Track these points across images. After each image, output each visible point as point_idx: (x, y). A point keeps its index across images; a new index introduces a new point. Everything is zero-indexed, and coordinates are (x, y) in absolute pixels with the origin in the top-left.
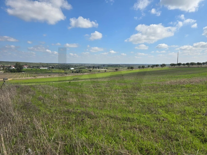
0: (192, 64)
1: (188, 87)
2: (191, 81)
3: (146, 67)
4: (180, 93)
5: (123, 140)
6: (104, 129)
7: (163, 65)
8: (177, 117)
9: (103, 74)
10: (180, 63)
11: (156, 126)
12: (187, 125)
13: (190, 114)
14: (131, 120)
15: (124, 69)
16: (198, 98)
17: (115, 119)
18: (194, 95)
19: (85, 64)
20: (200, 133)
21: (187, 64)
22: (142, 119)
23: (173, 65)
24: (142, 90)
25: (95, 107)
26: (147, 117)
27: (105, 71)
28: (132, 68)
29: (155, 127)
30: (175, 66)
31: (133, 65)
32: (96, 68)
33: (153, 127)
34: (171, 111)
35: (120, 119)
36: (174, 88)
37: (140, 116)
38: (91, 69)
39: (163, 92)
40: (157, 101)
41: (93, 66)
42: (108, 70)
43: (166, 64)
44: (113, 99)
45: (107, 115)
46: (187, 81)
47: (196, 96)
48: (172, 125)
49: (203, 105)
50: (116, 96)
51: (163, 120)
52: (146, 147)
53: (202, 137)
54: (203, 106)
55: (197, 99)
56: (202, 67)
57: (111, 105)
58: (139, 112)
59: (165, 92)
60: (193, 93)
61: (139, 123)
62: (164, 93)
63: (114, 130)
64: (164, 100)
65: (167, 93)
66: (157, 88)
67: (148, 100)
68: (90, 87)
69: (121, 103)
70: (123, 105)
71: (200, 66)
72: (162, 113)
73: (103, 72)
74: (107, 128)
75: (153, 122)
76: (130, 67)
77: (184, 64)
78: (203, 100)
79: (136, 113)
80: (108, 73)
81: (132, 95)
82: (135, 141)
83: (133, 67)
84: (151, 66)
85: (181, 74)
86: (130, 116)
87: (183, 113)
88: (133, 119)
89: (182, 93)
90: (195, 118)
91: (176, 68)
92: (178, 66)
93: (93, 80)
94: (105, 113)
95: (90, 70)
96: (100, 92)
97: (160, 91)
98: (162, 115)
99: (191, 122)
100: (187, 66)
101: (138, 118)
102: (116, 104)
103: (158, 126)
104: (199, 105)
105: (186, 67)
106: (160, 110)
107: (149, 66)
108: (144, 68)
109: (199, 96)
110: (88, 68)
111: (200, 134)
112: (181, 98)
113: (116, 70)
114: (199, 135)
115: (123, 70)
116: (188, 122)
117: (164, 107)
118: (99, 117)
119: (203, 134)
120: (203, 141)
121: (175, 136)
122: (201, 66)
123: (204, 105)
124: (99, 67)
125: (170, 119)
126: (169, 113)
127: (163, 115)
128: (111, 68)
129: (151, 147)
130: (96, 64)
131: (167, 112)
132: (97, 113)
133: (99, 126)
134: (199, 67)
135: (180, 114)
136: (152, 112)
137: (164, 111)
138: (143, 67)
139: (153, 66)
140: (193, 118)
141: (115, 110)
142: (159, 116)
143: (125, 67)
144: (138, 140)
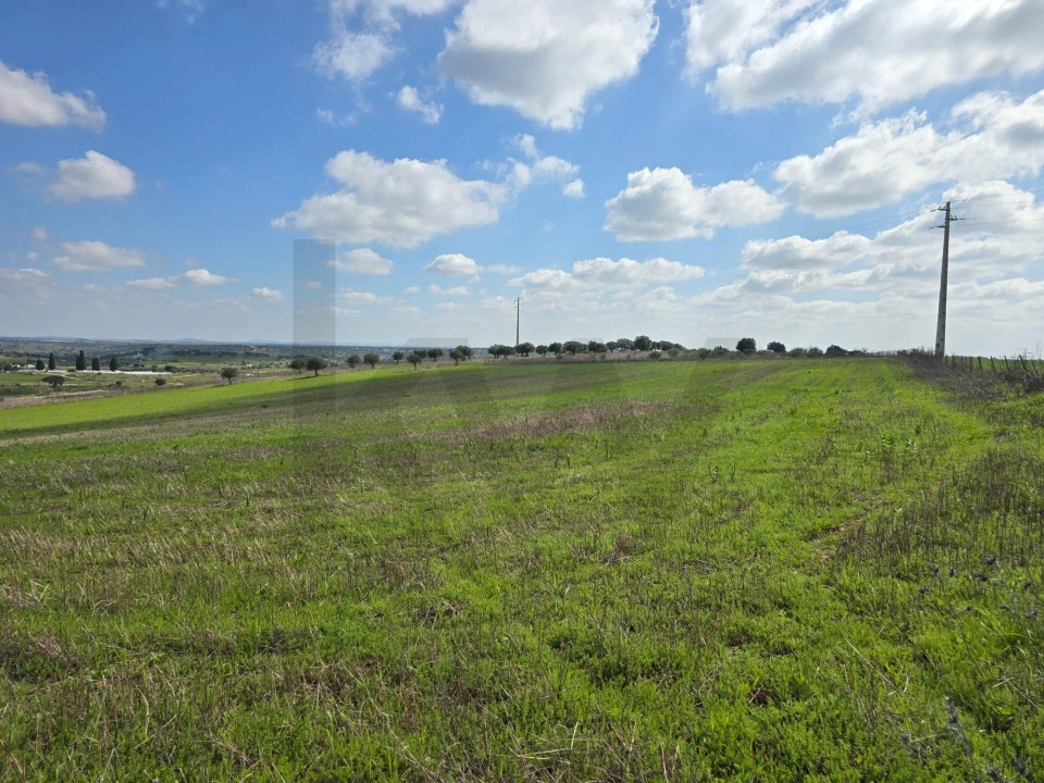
0: (572, 347)
1: (553, 447)
2: (567, 419)
3: (384, 362)
4: (525, 476)
5: (238, 762)
6: (121, 726)
7: (462, 353)
8: (509, 587)
9: (148, 397)
10: (527, 344)
11: (412, 649)
12: (542, 616)
13: (556, 566)
14: (290, 642)
15: (273, 370)
16: (588, 491)
17: (198, 651)
18: (575, 481)
19: (15, 342)
20: (590, 643)
21: (554, 348)
22: (349, 628)
23: (499, 351)
24: (360, 474)
25: (74, 602)
26: (374, 610)
27: (160, 382)
28: (315, 365)
29: (407, 656)
30: (510, 357)
31: (319, 348)
32: (96, 367)
33: (398, 658)
34: (483, 565)
35: (228, 651)
36: (504, 453)
37: (340, 612)
38: (62, 372)
39: (456, 476)
40: (427, 520)
41: (77, 351)
42: (177, 376)
43: (471, 345)
44: (199, 541)
45: (150, 640)
46: (553, 420)
47: (581, 484)
48: (486, 628)
49: (603, 521)
50: (217, 521)
51: (448, 613)
52: (355, 770)
53: (595, 661)
54: (605, 526)
55: (585, 498)
56: (607, 362)
57: (178, 576)
58: (335, 594)
59: (463, 475)
60: (572, 472)
61: (333, 650)
62: (460, 479)
63: (184, 722)
64: (459, 516)
65: (474, 478)
66: (432, 460)
67: (386, 524)
68: (47, 481)
69: (245, 556)
70: (254, 565)
71: (598, 356)
72: (448, 579)
73: (142, 390)
74: (143, 718)
75: (402, 633)
76: (305, 362)
77: (541, 350)
78: (605, 497)
79: (323, 596)
80: (174, 392)
81: (308, 509)
82: (303, 751)
83: (319, 358)
84: (406, 356)
85: (530, 394)
86: (287, 621)
87: (531, 566)
88: (304, 634)
89: (533, 475)
90: (572, 581)
91: (514, 363)
92: (518, 357)
93: (74, 435)
94: (139, 627)
95: (56, 381)
96: (119, 505)
97: (443, 473)
98: (443, 590)
99: (558, 601)
100: (552, 355)
101: (329, 625)
102: (212, 567)
103: (423, 647)
104: (592, 521)
105: (549, 362)
106: (437, 567)
107: (397, 357)
108: (377, 366)
109: (593, 480)
110: (40, 366)
111: (589, 647)
112: (525, 496)
113: (228, 374)
114: (586, 651)
115: (268, 375)
116: (549, 604)
117: (457, 546)
118: (94, 661)
119: (599, 647)
120: (598, 680)
121: (492, 679)
122: (603, 357)
123: (609, 521)
124: (115, 357)
125: (478, 601)
126: (475, 573)
127: (449, 587)
128: (197, 365)
129: (381, 763)
130: (98, 343)
131: (468, 569)
132: (79, 642)
133: (89, 717)
134: (595, 361)
135: (517, 572)
136: (400, 579)
137: (455, 567)
138: (372, 360)
139: (418, 356)
140: (565, 583)
141: (200, 602)
142: (429, 595)
143: (279, 358)
144: (321, 743)
